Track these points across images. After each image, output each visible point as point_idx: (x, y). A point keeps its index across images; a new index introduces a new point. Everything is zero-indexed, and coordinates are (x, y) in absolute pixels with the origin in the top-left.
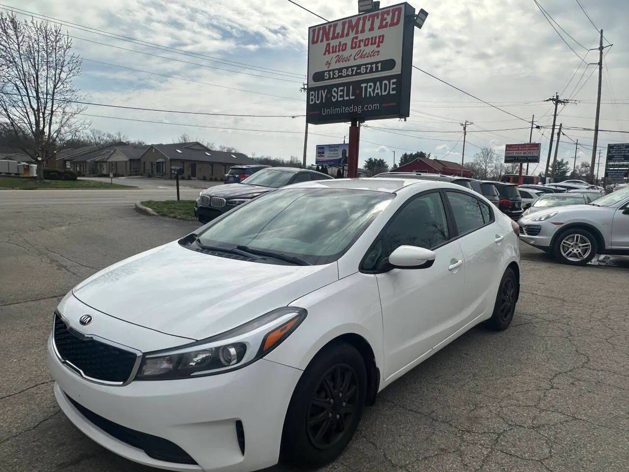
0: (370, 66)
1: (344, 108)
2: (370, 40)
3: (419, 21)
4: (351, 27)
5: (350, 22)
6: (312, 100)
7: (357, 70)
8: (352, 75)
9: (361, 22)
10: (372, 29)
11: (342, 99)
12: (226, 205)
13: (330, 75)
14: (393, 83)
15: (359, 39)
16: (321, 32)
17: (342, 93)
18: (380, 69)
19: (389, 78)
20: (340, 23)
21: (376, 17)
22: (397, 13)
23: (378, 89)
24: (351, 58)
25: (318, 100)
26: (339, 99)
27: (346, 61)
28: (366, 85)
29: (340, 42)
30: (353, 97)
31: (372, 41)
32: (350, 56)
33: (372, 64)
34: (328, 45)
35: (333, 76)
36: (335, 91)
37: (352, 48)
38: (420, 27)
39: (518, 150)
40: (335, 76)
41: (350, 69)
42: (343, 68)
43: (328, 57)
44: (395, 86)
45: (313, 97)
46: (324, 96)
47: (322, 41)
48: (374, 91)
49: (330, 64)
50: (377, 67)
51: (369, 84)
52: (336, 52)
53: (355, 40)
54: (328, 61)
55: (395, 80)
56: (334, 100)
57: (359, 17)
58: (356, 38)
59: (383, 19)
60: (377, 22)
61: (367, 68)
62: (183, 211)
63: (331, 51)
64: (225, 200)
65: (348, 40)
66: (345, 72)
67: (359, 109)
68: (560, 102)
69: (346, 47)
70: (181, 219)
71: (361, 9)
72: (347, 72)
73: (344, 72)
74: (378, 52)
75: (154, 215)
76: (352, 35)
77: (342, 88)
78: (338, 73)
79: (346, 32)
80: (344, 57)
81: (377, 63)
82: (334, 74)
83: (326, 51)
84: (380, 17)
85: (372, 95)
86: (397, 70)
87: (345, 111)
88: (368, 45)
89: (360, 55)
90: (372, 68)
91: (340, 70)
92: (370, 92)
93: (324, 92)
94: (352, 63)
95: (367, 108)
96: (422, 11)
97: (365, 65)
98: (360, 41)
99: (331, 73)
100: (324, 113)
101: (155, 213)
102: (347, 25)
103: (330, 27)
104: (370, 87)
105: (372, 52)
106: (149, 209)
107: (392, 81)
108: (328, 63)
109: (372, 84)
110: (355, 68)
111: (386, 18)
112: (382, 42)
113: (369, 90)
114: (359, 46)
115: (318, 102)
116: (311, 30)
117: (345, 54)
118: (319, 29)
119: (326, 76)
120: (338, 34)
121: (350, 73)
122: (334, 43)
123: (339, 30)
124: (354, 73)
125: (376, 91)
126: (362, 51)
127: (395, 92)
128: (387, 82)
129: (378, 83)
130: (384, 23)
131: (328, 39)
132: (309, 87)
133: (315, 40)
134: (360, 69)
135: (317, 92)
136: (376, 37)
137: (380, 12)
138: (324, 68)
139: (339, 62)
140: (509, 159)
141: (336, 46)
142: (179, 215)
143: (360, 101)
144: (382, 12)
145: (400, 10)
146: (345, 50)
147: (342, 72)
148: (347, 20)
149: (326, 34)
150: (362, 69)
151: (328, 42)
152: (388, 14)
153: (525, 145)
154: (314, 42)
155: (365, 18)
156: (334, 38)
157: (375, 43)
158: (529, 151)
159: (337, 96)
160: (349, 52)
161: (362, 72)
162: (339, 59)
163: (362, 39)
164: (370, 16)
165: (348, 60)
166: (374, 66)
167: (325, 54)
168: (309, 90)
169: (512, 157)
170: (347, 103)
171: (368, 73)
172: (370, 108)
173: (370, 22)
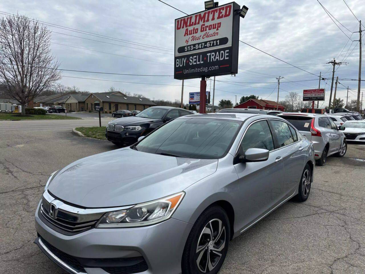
0: (212, 42)
1: (197, 69)
2: (212, 26)
3: (242, 13)
4: (201, 18)
5: (200, 15)
7: (204, 45)
8: (202, 48)
9: (207, 15)
10: (213, 19)
11: (195, 63)
12: (124, 130)
13: (188, 48)
14: (227, 53)
16: (182, 22)
17: (195, 60)
18: (218, 44)
19: (224, 49)
20: (194, 16)
21: (216, 12)
22: (228, 9)
23: (217, 57)
24: (201, 37)
25: (181, 64)
27: (197, 39)
28: (210, 54)
29: (194, 28)
30: (203, 62)
32: (200, 36)
33: (213, 41)
34: (187, 30)
35: (190, 49)
36: (191, 59)
37: (201, 31)
38: (243, 17)
39: (311, 93)
40: (191, 49)
41: (200, 45)
42: (196, 44)
43: (187, 37)
44: (228, 54)
45: (178, 63)
46: (185, 61)
47: (183, 27)
48: (215, 58)
49: (188, 42)
51: (212, 54)
52: (191, 34)
54: (187, 40)
55: (228, 51)
56: (191, 64)
57: (205, 12)
58: (204, 25)
59: (220, 13)
60: (216, 15)
61: (210, 44)
62: (101, 134)
63: (189, 34)
64: (123, 127)
65: (198, 26)
67: (206, 70)
69: (197, 31)
70: (99, 138)
71: (207, 7)
72: (198, 46)
74: (218, 33)
75: (82, 136)
76: (201, 23)
77: (196, 57)
78: (193, 47)
79: (197, 22)
80: (196, 37)
81: (217, 40)
82: (190, 48)
83: (185, 34)
84: (218, 11)
85: (214, 60)
86: (229, 44)
87: (197, 71)
88: (211, 29)
89: (206, 35)
90: (213, 43)
91: (194, 45)
92: (212, 58)
94: (201, 41)
95: (211, 68)
96: (244, 7)
97: (210, 41)
98: (206, 27)
99: (189, 47)
100: (185, 72)
101: (83, 135)
102: (198, 17)
103: (188, 19)
104: (213, 55)
105: (214, 33)
106: (79, 133)
107: (226, 51)
108: (187, 41)
109: (214, 53)
110: (204, 44)
111: (222, 12)
112: (220, 27)
113: (212, 57)
114: (206, 30)
115: (181, 66)
116: (176, 21)
117: (197, 35)
118: (181, 20)
119: (186, 49)
120: (193, 23)
121: (200, 47)
122: (190, 28)
123: (193, 20)
124: (203, 47)
125: (216, 58)
126: (208, 33)
127: (228, 58)
128: (223, 52)
129: (218, 53)
130: (221, 15)
131: (186, 26)
132: (176, 56)
133: (179, 27)
134: (207, 44)
135: (180, 59)
136: (216, 24)
137: (218, 8)
138: (184, 44)
139: (193, 40)
140: (305, 99)
141: (192, 30)
142: (98, 136)
143: (207, 64)
144: (219, 9)
145: (230, 7)
146: (197, 33)
147: (195, 47)
148: (198, 14)
149: (185, 23)
150: (208, 44)
151: (187, 28)
152: (223, 10)
153: (315, 90)
154: (178, 29)
155: (209, 13)
156: (190, 25)
157: (215, 28)
158: (318, 94)
159: (193, 62)
160: (199, 34)
161: (208, 46)
162: (194, 39)
163: (207, 25)
164: (212, 11)
165: (199, 39)
166: (215, 42)
167: (185, 35)
168: (176, 58)
169: (308, 97)
170: (199, 66)
171: (211, 47)
172: (213, 68)
173: (212, 15)
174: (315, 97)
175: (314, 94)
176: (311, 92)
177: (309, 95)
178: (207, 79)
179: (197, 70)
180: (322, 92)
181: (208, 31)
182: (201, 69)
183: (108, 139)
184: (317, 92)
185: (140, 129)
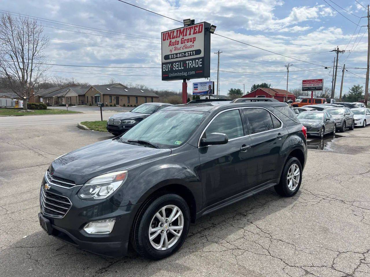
0: (190, 52)
1: (179, 73)
3: (211, 30)
4: (181, 33)
5: (180, 30)
6: (164, 69)
8: (182, 57)
9: (185, 31)
10: (190, 34)
11: (178, 69)
12: (121, 123)
13: (172, 57)
14: (201, 61)
16: (167, 35)
17: (178, 66)
18: (194, 54)
19: (198, 59)
20: (175, 31)
22: (201, 26)
23: (194, 64)
24: (181, 48)
25: (167, 69)
28: (188, 62)
29: (176, 40)
30: (183, 68)
31: (190, 40)
33: (191, 51)
34: (171, 41)
36: (174, 65)
37: (182, 43)
40: (174, 57)
41: (181, 54)
42: (178, 53)
43: (171, 47)
44: (201, 63)
45: (164, 68)
46: (170, 67)
47: (168, 39)
48: (192, 65)
49: (171, 51)
50: (193, 53)
51: (190, 61)
52: (174, 45)
53: (183, 40)
57: (184, 28)
58: (183, 38)
59: (195, 30)
60: (192, 31)
61: (188, 54)
62: (103, 127)
63: (172, 45)
64: (120, 121)
65: (179, 39)
67: (185, 74)
68: (340, 52)
69: (179, 42)
70: (101, 131)
71: (186, 24)
72: (179, 55)
74: (193, 45)
75: (87, 129)
76: (181, 37)
77: (178, 63)
79: (178, 35)
80: (178, 48)
81: (193, 51)
82: (174, 56)
83: (170, 44)
84: (193, 28)
85: (191, 67)
86: (202, 55)
87: (179, 75)
88: (188, 42)
89: (185, 47)
90: (191, 54)
91: (176, 54)
93: (170, 65)
94: (182, 51)
95: (189, 73)
96: (213, 26)
97: (188, 52)
98: (185, 40)
99: (172, 56)
100: (170, 76)
102: (179, 32)
103: (171, 32)
104: (191, 63)
105: (191, 45)
106: (85, 127)
107: (200, 60)
109: (191, 61)
110: (183, 54)
111: (196, 29)
112: (195, 41)
113: (190, 64)
114: (185, 43)
115: (167, 70)
116: (162, 34)
117: (178, 46)
118: (166, 34)
119: (170, 57)
120: (175, 36)
122: (173, 40)
123: (175, 34)
124: (183, 56)
125: (193, 65)
126: (186, 45)
127: (201, 66)
128: (197, 60)
129: (194, 61)
130: (195, 32)
131: (170, 39)
132: (163, 62)
133: (165, 38)
135: (166, 65)
136: (192, 38)
137: (193, 26)
138: (169, 53)
139: (176, 50)
140: (305, 89)
141: (174, 42)
143: (186, 70)
144: (195, 26)
146: (178, 44)
147: (177, 56)
149: (169, 36)
150: (186, 54)
151: (170, 40)
152: (197, 27)
153: (314, 80)
154: (164, 40)
155: (187, 29)
156: (173, 38)
157: (192, 41)
158: (316, 84)
159: (175, 68)
160: (180, 45)
164: (189, 28)
165: (180, 49)
166: (192, 52)
167: (169, 46)
168: (163, 64)
169: (307, 88)
170: (180, 71)
171: (189, 56)
172: (191, 73)
173: (189, 30)
174: (314, 87)
175: (313, 84)
176: (310, 82)
177: (308, 86)
178: (188, 81)
180: (321, 82)
181: (186, 43)
182: (182, 74)
183: (109, 131)
184: (316, 82)
185: (134, 122)
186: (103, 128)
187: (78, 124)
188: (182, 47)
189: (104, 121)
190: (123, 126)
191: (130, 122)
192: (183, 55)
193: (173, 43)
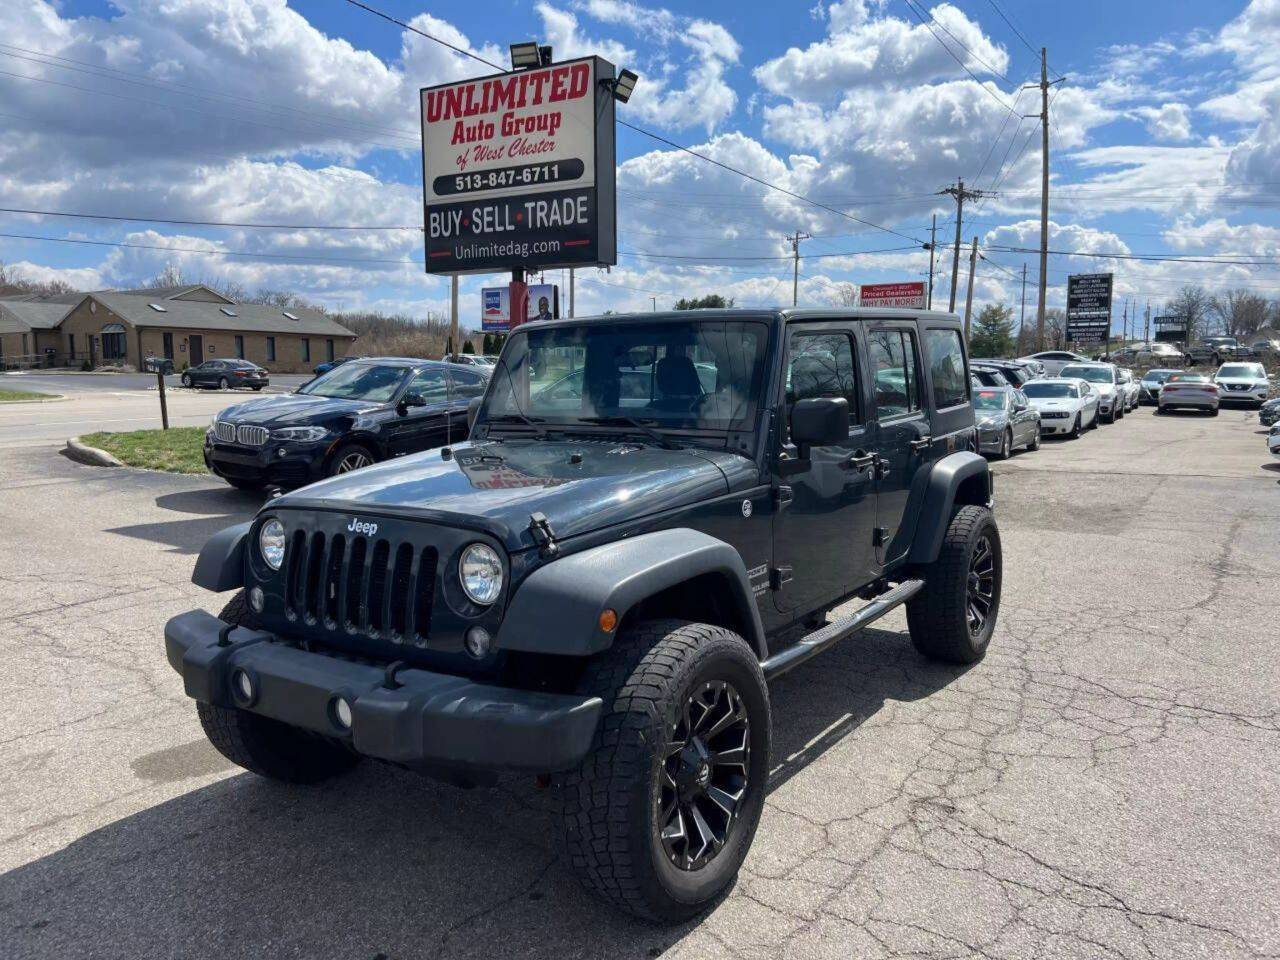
0: (538, 169)
1: (495, 247)
2: (536, 121)
3: (620, 90)
4: (500, 93)
5: (498, 85)
7: (515, 175)
8: (507, 185)
9: (518, 86)
10: (538, 100)
11: (491, 230)
12: (270, 440)
13: (466, 183)
14: (583, 204)
15: (516, 117)
16: (445, 99)
17: (490, 219)
18: (556, 176)
19: (573, 194)
20: (479, 86)
21: (544, 80)
22: (580, 74)
23: (555, 213)
24: (502, 152)
25: (446, 230)
26: (487, 230)
27: (493, 158)
28: (533, 204)
29: (481, 122)
30: (512, 228)
31: (539, 123)
32: (501, 150)
33: (542, 165)
34: (460, 125)
35: (472, 185)
36: (477, 214)
38: (625, 99)
39: (885, 296)
40: (475, 185)
41: (503, 174)
42: (490, 171)
43: (461, 148)
44: (585, 209)
45: (436, 225)
46: (457, 222)
47: (447, 117)
48: (548, 216)
49: (464, 162)
50: (551, 173)
51: (540, 203)
52: (474, 139)
53: (509, 120)
54: (460, 157)
55: (584, 198)
56: (477, 231)
57: (514, 75)
58: (511, 115)
59: (557, 84)
60: (547, 89)
61: (533, 173)
62: (179, 454)
63: (465, 136)
64: (267, 431)
65: (494, 118)
66: (495, 179)
67: (522, 250)
68: (968, 195)
69: (492, 131)
71: (518, 60)
72: (497, 178)
73: (492, 179)
74: (552, 143)
75: (116, 464)
76: (503, 109)
77: (491, 209)
78: (481, 180)
79: (490, 103)
80: (490, 149)
81: (551, 164)
82: (473, 181)
83: (456, 136)
84: (551, 79)
85: (546, 225)
86: (587, 179)
87: (498, 253)
88: (531, 130)
89: (519, 148)
90: (542, 174)
91: (485, 174)
92: (541, 218)
93: (457, 215)
94: (506, 162)
95: (538, 248)
96: (625, 73)
97: (530, 166)
98: (518, 122)
99: (468, 179)
100: (459, 255)
101: (115, 461)
102: (492, 90)
103: (461, 91)
104: (542, 208)
105: (542, 143)
106: (101, 453)
107: (580, 199)
108: (462, 161)
109: (544, 203)
110: (513, 173)
111: (562, 83)
112: (558, 125)
113: (539, 214)
114: (517, 132)
115: (446, 234)
116: (425, 94)
117: (492, 144)
118: (441, 94)
119: (460, 185)
120: (477, 105)
121: (504, 181)
122: (470, 122)
123: (478, 97)
124: (510, 182)
125: (553, 217)
126: (523, 140)
127: (585, 221)
128: (570, 201)
129: (555, 203)
130: (559, 92)
131: (458, 114)
132: (428, 204)
133: (434, 113)
134: (521, 175)
135: (443, 214)
136: (546, 116)
137: (551, 69)
138: (454, 169)
139: (481, 159)
141: (474, 128)
142: (170, 460)
143: (523, 233)
144: (554, 71)
145: (585, 69)
146: (491, 136)
147: (488, 180)
148: (492, 80)
149: (454, 104)
150: (525, 174)
151: (459, 119)
152: (566, 76)
153: (898, 285)
154: (432, 119)
155: (524, 80)
156: (469, 112)
157: (545, 127)
158: (905, 298)
159: (482, 221)
160: (496, 142)
161: (525, 180)
162: (481, 154)
163: (520, 118)
164: (534, 77)
165: (497, 155)
166: (546, 169)
167: (454, 142)
168: (429, 210)
170: (503, 238)
171: (536, 183)
172: (543, 248)
173: (534, 86)
175: (894, 299)
176: (885, 292)
177: (880, 303)
178: (529, 276)
179: (498, 249)
180: (919, 292)
181: (523, 134)
182: (510, 249)
183: (216, 472)
184: (902, 293)
185: (322, 435)
186: (180, 458)
187: (69, 444)
188: (506, 150)
189: (173, 429)
190: (276, 450)
191: (306, 433)
192: (511, 178)
193: (468, 130)
